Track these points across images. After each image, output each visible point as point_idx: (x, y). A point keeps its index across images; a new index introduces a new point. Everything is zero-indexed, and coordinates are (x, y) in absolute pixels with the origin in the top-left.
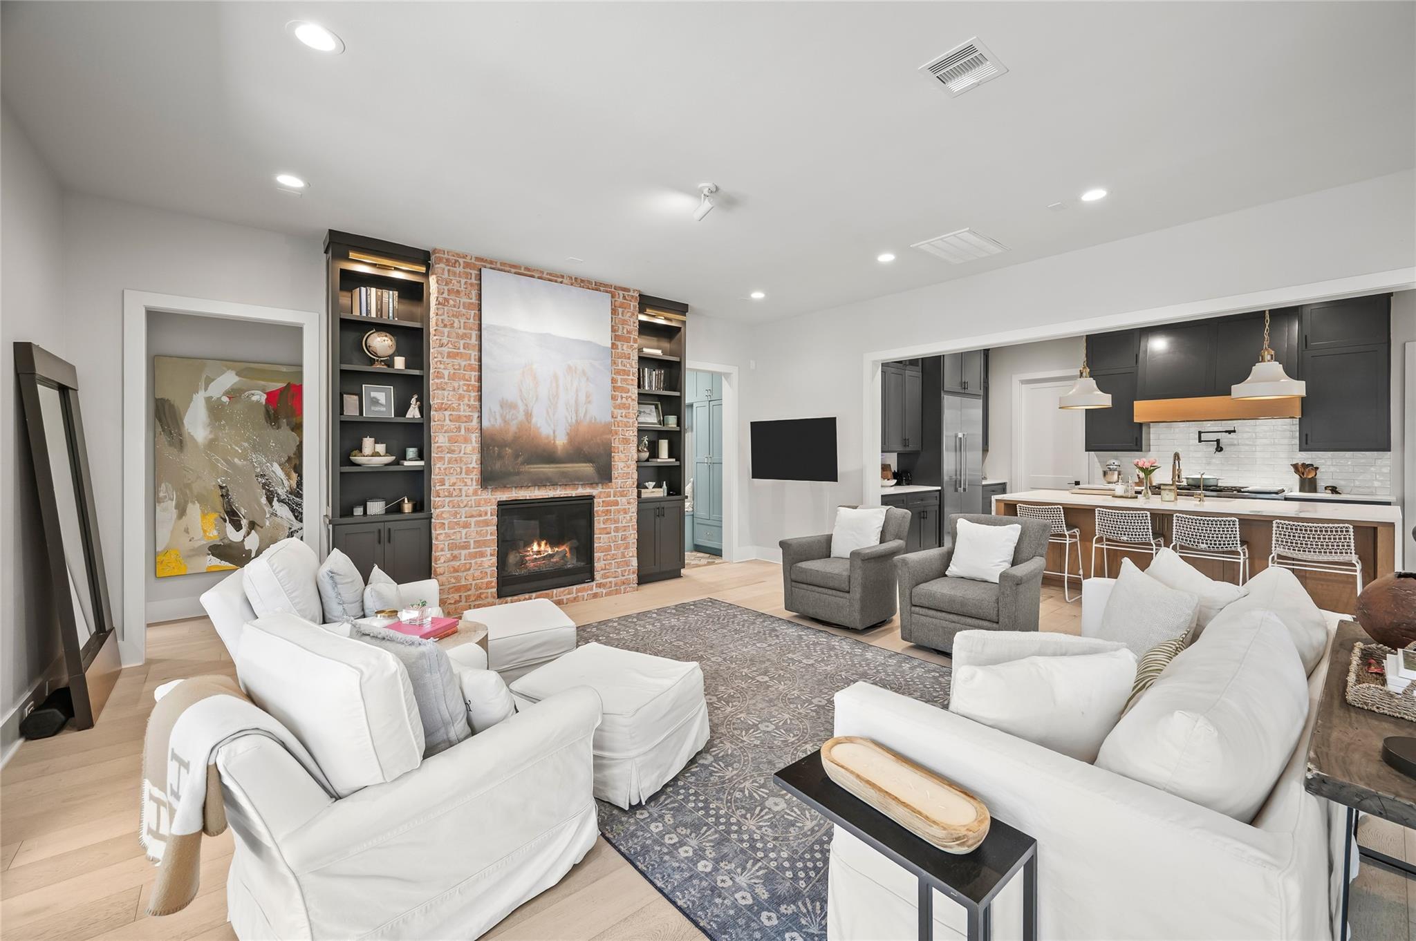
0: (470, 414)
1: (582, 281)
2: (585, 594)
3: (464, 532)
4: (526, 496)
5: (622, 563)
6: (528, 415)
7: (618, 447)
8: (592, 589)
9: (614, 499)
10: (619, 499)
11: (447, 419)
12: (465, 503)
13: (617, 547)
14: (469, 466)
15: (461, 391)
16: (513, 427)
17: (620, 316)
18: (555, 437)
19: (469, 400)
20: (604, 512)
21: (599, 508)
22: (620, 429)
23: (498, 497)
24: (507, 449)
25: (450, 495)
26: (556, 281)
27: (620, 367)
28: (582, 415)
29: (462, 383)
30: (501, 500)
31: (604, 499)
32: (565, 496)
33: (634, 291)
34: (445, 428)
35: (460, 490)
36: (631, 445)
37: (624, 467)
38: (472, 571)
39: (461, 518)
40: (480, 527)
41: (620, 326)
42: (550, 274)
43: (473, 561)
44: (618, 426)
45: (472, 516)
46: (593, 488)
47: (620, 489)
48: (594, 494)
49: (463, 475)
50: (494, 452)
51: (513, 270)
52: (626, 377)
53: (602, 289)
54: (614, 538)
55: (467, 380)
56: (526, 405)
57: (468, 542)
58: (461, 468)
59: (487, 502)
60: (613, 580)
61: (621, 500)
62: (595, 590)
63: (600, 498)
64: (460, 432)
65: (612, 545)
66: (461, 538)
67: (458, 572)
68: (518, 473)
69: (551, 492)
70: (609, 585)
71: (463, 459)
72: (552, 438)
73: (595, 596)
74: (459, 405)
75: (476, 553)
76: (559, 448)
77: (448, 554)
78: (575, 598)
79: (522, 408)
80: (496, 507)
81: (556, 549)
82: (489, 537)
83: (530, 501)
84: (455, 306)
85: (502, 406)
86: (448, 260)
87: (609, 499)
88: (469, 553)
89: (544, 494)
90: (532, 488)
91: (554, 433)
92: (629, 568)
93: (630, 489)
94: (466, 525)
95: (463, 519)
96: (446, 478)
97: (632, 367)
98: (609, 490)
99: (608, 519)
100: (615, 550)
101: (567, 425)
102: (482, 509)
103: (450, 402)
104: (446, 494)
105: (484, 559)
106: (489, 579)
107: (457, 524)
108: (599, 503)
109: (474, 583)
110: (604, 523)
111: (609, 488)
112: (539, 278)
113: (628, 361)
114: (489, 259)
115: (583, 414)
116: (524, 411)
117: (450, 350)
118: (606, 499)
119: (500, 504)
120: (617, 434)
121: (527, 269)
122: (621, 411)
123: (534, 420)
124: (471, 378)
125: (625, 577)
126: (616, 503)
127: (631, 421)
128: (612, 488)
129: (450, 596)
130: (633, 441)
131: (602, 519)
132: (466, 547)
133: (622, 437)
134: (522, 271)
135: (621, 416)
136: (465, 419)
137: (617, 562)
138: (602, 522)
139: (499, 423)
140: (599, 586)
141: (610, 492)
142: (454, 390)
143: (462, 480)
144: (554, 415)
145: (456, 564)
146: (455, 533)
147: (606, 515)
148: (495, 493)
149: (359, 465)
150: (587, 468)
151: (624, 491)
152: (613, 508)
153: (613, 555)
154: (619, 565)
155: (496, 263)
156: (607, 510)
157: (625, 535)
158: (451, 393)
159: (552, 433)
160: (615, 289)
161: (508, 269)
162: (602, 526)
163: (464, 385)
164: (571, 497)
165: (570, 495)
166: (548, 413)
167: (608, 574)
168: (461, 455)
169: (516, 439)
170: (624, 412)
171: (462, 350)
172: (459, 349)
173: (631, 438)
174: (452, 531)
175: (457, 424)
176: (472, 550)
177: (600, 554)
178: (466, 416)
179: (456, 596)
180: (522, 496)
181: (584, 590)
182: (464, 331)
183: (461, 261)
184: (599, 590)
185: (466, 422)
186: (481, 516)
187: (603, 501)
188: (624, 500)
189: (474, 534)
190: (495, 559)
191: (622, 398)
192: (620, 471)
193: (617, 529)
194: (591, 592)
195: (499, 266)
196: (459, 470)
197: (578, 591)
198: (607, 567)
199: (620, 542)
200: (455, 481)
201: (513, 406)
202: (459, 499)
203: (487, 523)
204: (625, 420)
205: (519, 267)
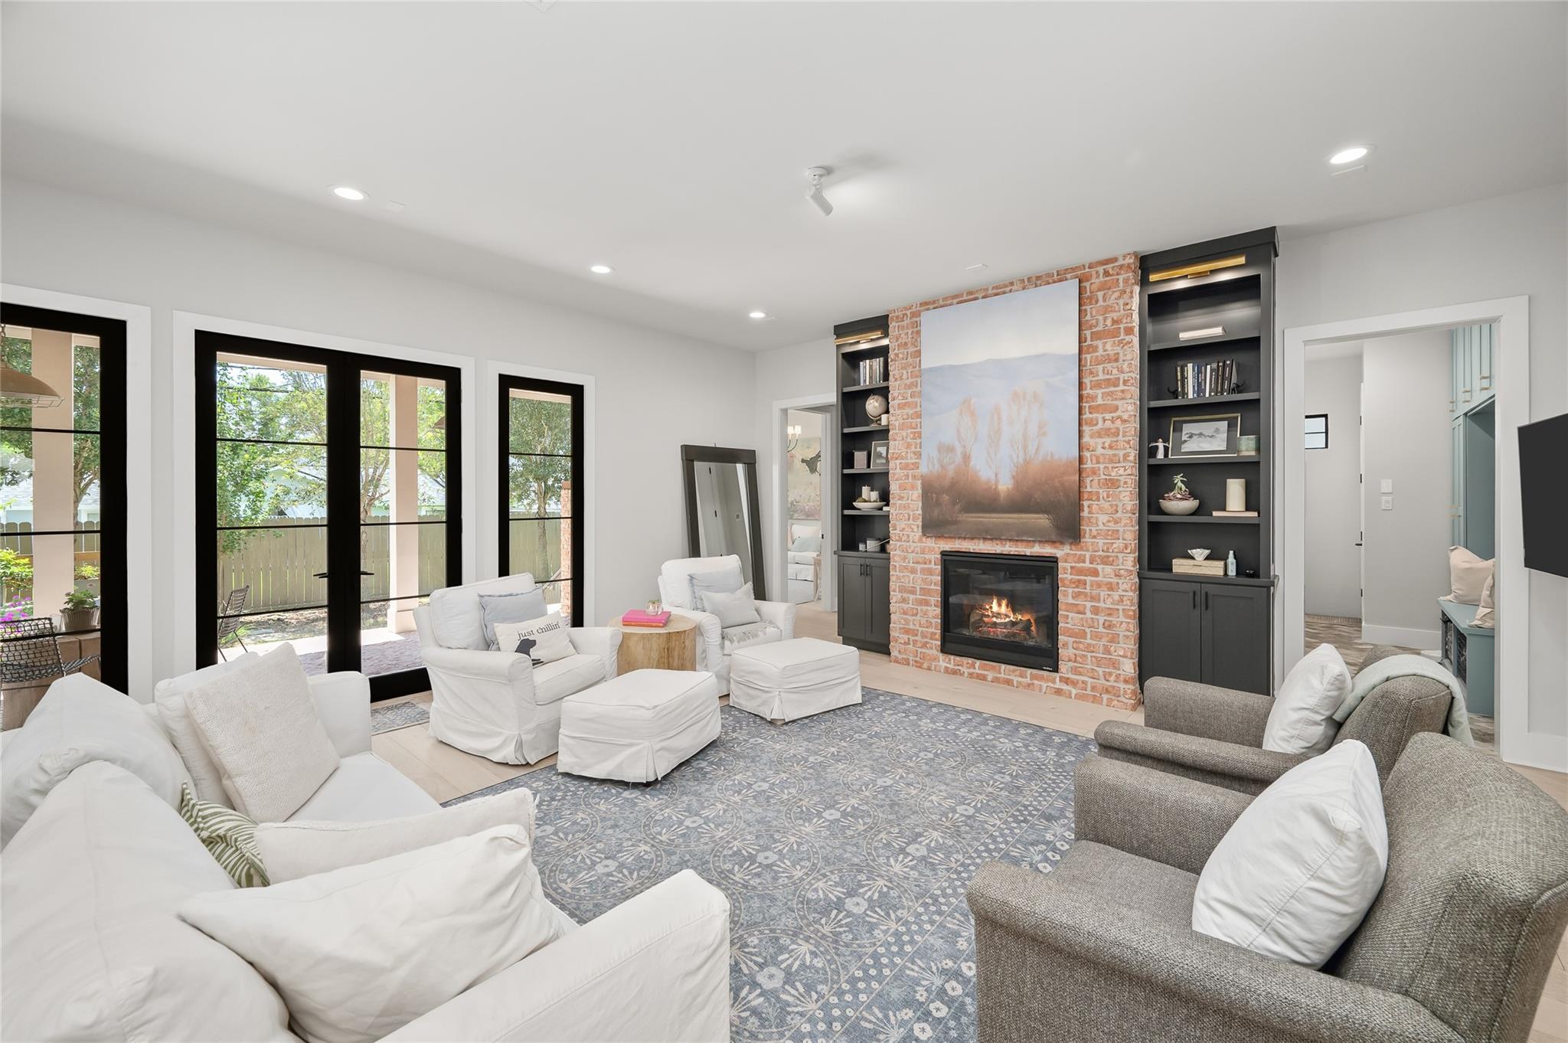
0: (917, 461)
1: (1038, 278)
2: (1044, 685)
3: (912, 576)
4: (970, 549)
5: (1104, 661)
6: (966, 458)
7: (1098, 493)
8: (1054, 682)
9: (1091, 566)
10: (1100, 567)
11: (898, 467)
12: (912, 549)
13: (1097, 636)
14: (915, 512)
15: (909, 440)
16: (951, 472)
17: (1101, 303)
18: (997, 481)
19: (916, 448)
20: (1074, 583)
21: (1065, 576)
22: (1102, 466)
23: (942, 546)
24: (944, 495)
25: (900, 540)
26: (1004, 293)
27: (1101, 377)
28: (1031, 450)
29: (909, 431)
30: (945, 549)
31: (1074, 565)
32: (1016, 553)
33: (1125, 257)
34: (896, 477)
35: (908, 536)
36: (1121, 489)
37: (1109, 521)
38: (918, 617)
39: (909, 563)
40: (925, 575)
41: (1101, 318)
42: (996, 288)
43: (919, 608)
44: (1098, 462)
45: (918, 563)
46: (1056, 548)
47: (1101, 553)
48: (1058, 556)
49: (911, 522)
50: (932, 498)
51: (955, 301)
52: (1112, 389)
53: (1068, 276)
54: (1090, 622)
55: (914, 429)
56: (964, 447)
57: (915, 587)
58: (909, 516)
59: (931, 550)
60: (1090, 680)
61: (1103, 568)
62: (1058, 685)
63: (1066, 562)
64: (908, 479)
65: (1088, 630)
66: (909, 583)
67: (906, 614)
68: (956, 522)
69: (998, 547)
70: (1080, 685)
71: (911, 506)
72: (993, 482)
73: (1059, 692)
74: (907, 452)
75: (922, 600)
76: (1002, 495)
77: (899, 595)
78: (1029, 685)
79: (959, 450)
80: (939, 556)
81: (1020, 617)
82: (933, 587)
83: (974, 555)
84: (903, 359)
85: (939, 452)
86: (897, 317)
87: (1082, 565)
88: (916, 598)
89: (990, 548)
90: (976, 541)
91: (996, 475)
92: (1118, 672)
93: (1120, 556)
94: (913, 571)
95: (911, 564)
96: (898, 523)
97: (1123, 372)
98: (1083, 553)
99: (1080, 593)
100: (1091, 639)
101: (1012, 465)
102: (927, 557)
103: (899, 452)
104: (897, 538)
105: (929, 608)
106: (933, 630)
107: (906, 568)
108: (1065, 569)
109: (920, 629)
110: (1073, 598)
111: (1082, 549)
112: (984, 297)
113: (1115, 365)
114: (931, 300)
115: (1034, 451)
116: (962, 454)
117: (900, 402)
118: (1077, 565)
119: (944, 554)
120: (1095, 473)
121: (970, 293)
122: (1103, 440)
123: (972, 463)
124: (917, 425)
125: (1109, 684)
126: (1095, 573)
127: (1121, 453)
128: (1088, 551)
129: (900, 636)
130: (1125, 483)
131: (1070, 590)
132: (913, 592)
133: (1104, 477)
134: (965, 298)
135: (1103, 448)
136: (912, 467)
137: (1096, 658)
138: (1070, 595)
139: (936, 468)
140: (1067, 681)
141: (1085, 555)
142: (903, 439)
143: (910, 526)
144: (996, 455)
145: (905, 606)
146: (904, 576)
147: (1077, 587)
148: (939, 542)
149: (859, 509)
150: (1043, 520)
151: (1108, 557)
152: (1089, 579)
153: (1089, 645)
154: (1099, 662)
155: (938, 300)
156: (1079, 581)
157: (1111, 621)
158: (901, 442)
159: (993, 478)
160: (1089, 268)
161: (949, 302)
162: (1071, 601)
163: (911, 433)
164: (1026, 556)
165: (1023, 554)
166: (988, 453)
167: (1080, 669)
168: (909, 501)
169: (954, 484)
170: (1108, 441)
171: (910, 400)
172: (907, 399)
173: (1122, 478)
174: (903, 574)
175: (906, 472)
176: (919, 597)
177: (1066, 639)
178: (913, 464)
179: (906, 637)
180: (966, 548)
181: (1042, 678)
182: (912, 380)
183: (908, 312)
184: (1064, 687)
185: (913, 469)
186: (925, 563)
187: (1072, 567)
188: (1108, 569)
189: (919, 581)
190: (938, 611)
191: (1104, 420)
192: (1101, 527)
193: (1096, 611)
194: (1052, 685)
195: (941, 303)
196: (907, 516)
197: (1033, 677)
198: (1078, 659)
199: (1101, 629)
200: (904, 526)
201: (951, 449)
202: (908, 544)
203: (930, 572)
204: (1111, 452)
205: (962, 295)
